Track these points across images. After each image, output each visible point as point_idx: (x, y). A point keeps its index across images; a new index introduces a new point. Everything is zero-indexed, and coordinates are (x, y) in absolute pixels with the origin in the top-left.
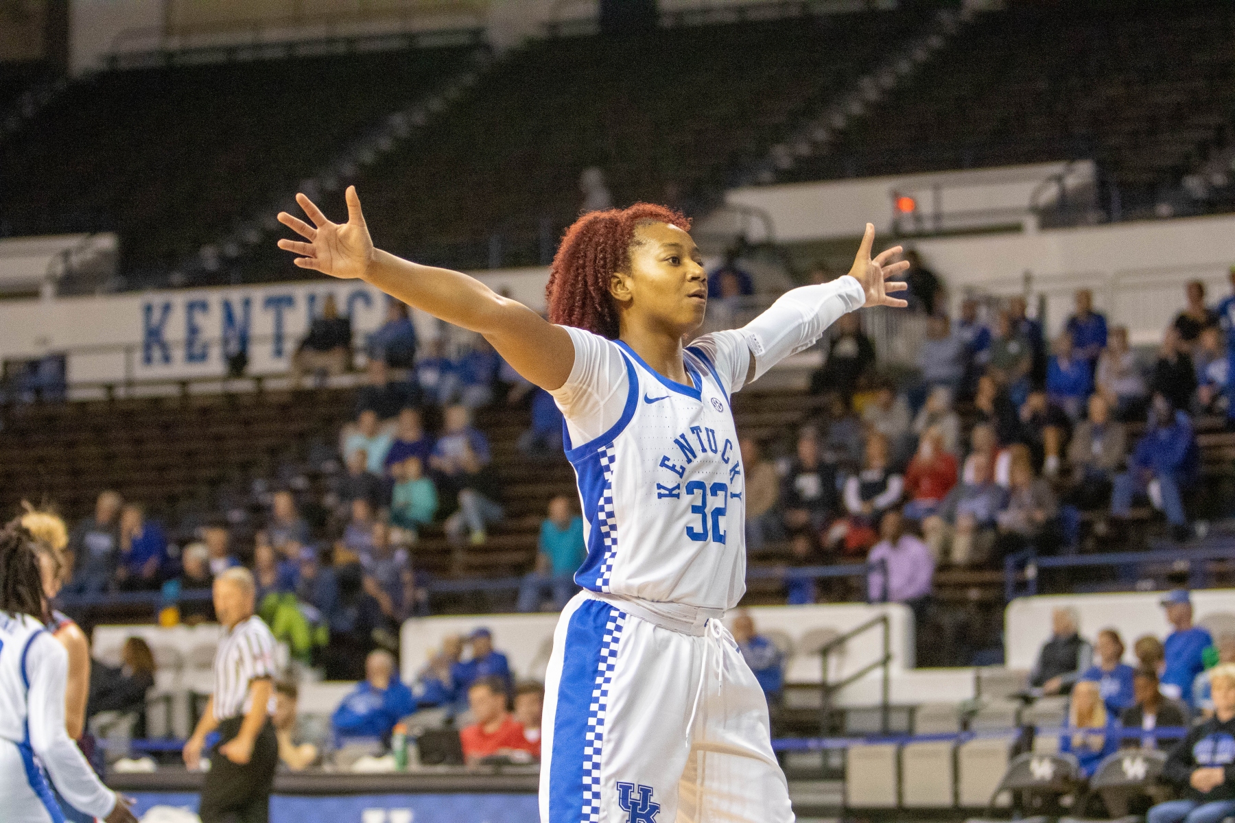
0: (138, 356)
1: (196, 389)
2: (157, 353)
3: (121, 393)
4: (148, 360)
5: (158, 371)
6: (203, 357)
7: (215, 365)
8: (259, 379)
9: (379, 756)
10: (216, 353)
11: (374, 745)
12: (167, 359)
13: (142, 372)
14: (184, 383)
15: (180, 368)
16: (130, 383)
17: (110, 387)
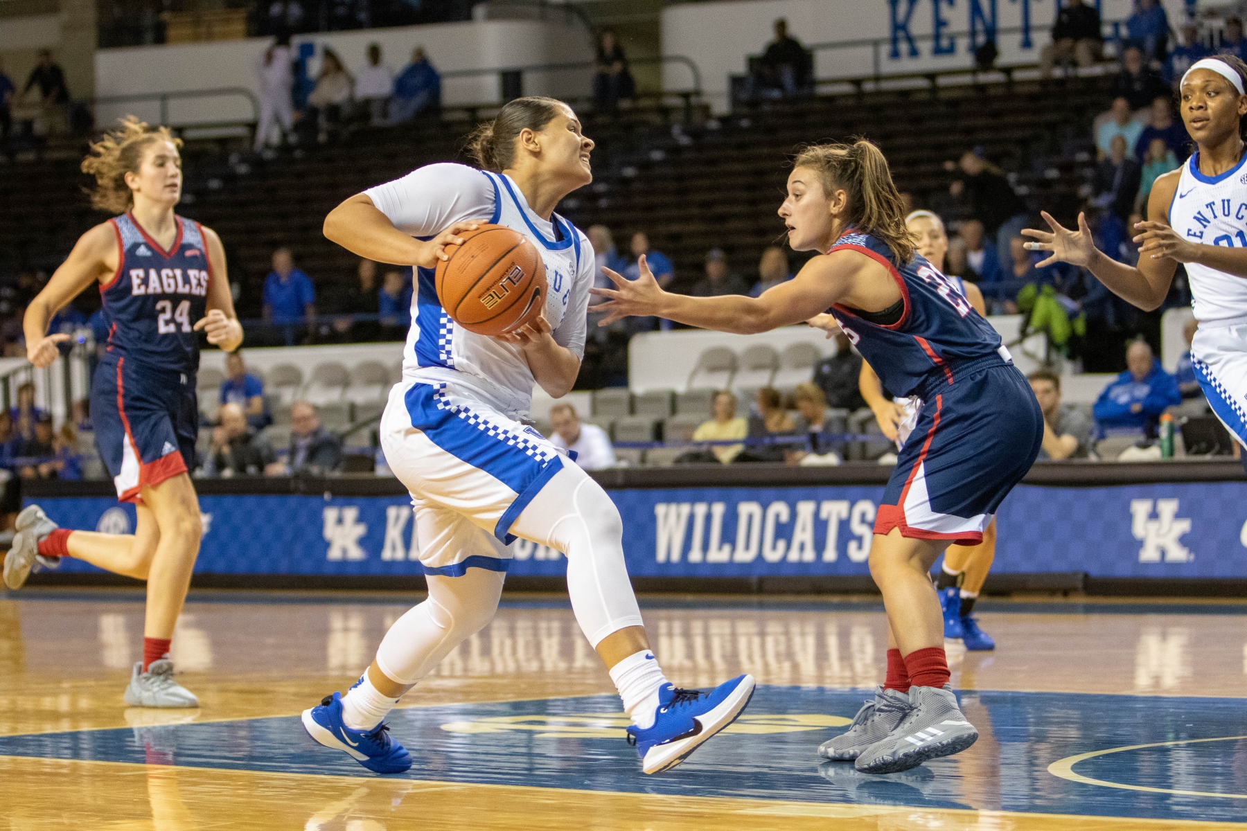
0: (885, 49)
1: (942, 81)
2: (904, 47)
3: (869, 87)
4: (895, 54)
5: (907, 65)
6: (951, 50)
7: (963, 58)
8: (1008, 70)
9: (1144, 446)
10: (963, 44)
11: (1139, 435)
12: (914, 53)
13: (888, 67)
14: (931, 76)
15: (927, 61)
16: (877, 78)
17: (857, 82)
